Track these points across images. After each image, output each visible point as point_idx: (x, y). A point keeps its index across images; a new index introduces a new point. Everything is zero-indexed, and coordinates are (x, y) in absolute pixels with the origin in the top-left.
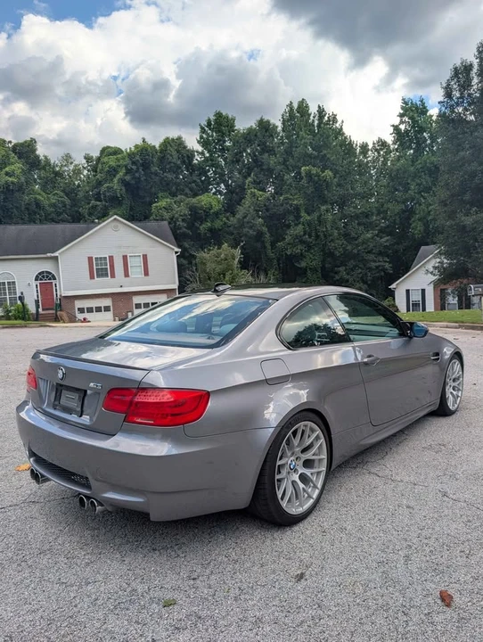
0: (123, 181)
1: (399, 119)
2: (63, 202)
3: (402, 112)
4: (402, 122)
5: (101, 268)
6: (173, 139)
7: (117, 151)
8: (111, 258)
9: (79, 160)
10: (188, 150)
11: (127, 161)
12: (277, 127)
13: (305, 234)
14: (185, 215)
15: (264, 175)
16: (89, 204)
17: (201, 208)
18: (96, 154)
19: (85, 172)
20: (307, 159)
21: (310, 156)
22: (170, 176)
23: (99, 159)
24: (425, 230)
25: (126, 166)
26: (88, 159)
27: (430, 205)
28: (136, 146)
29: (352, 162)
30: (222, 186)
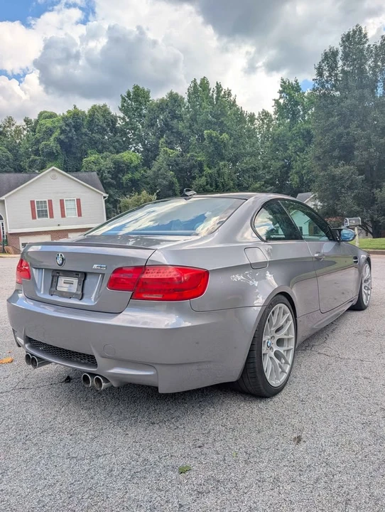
0: (58, 140)
1: (279, 94)
2: (7, 157)
3: (281, 89)
4: (281, 97)
5: (41, 210)
6: (99, 107)
7: (52, 116)
8: (50, 202)
9: (20, 122)
10: (112, 116)
11: (62, 123)
12: (184, 99)
13: (207, 185)
14: (110, 168)
15: (174, 137)
16: (29, 158)
17: (123, 162)
18: (34, 117)
19: (25, 132)
20: (209, 124)
21: (210, 122)
22: (97, 136)
23: (37, 122)
24: (300, 181)
25: (61, 127)
26: (27, 121)
27: (304, 162)
28: (69, 112)
29: (243, 127)
30: (140, 145)
